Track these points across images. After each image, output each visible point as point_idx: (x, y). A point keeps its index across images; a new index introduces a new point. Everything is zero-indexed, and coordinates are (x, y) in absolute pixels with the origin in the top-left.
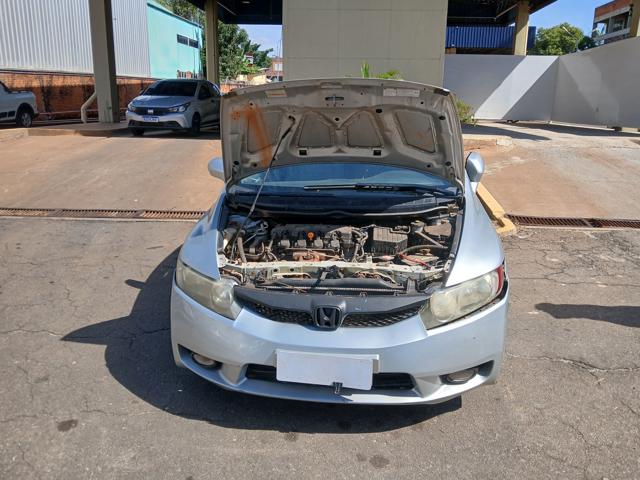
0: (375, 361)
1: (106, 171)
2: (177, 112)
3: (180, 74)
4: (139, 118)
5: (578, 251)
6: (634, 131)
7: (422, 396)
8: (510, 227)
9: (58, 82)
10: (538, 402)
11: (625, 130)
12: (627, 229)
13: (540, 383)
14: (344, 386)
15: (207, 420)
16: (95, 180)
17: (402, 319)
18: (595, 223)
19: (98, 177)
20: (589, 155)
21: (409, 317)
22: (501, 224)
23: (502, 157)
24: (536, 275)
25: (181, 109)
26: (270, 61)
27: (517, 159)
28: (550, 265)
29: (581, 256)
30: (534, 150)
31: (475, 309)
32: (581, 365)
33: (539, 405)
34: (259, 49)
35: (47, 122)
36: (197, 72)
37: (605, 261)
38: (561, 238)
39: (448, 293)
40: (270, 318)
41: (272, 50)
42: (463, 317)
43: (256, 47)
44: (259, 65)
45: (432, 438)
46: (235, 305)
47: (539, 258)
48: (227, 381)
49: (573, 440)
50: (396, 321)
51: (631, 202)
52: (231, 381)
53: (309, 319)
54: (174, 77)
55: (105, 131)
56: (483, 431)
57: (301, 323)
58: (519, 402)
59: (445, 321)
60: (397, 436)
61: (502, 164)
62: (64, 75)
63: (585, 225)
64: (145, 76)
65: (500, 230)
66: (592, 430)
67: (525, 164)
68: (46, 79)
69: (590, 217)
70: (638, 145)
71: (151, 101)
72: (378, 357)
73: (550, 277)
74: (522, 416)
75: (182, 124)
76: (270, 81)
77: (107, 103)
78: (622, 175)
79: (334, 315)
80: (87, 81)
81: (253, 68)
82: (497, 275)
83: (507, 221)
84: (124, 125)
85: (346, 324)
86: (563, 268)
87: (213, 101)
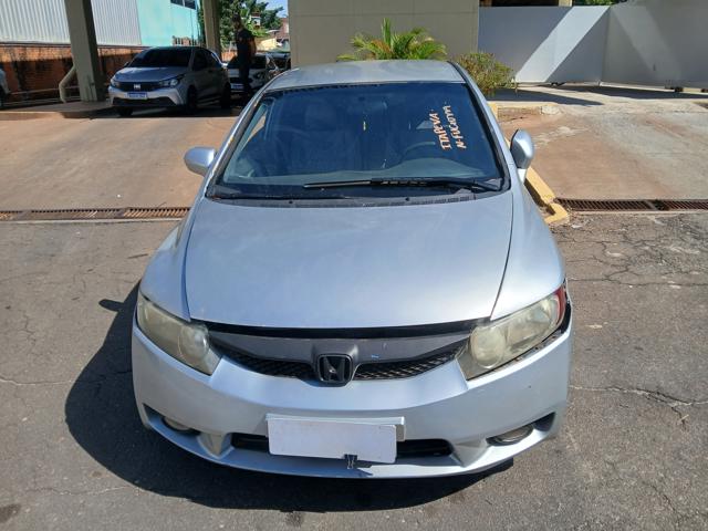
0: (399, 427)
1: (85, 161)
2: (169, 86)
3: (176, 40)
4: (124, 95)
5: (643, 242)
6: (697, 91)
7: (463, 465)
8: (561, 214)
9: (33, 55)
10: (610, 453)
11: (687, 91)
12: (698, 211)
13: (611, 425)
14: (359, 458)
15: (187, 497)
16: (72, 171)
17: (434, 366)
18: (661, 205)
19: (75, 169)
20: (648, 123)
21: (443, 363)
22: (551, 212)
23: (549, 127)
24: (596, 276)
25: (173, 82)
26: (280, 21)
27: (565, 130)
28: (611, 261)
29: (647, 248)
30: (584, 118)
31: (530, 347)
32: (658, 396)
33: (610, 458)
34: (268, 8)
35: (23, 102)
36: (196, 38)
37: (676, 254)
38: (623, 226)
39: (493, 328)
40: (258, 370)
41: (281, 9)
42: (515, 359)
43: (264, 6)
44: (268, 27)
45: (477, 513)
46: (211, 354)
47: (597, 252)
48: (209, 452)
49: (658, 510)
50: (426, 369)
51: (700, 177)
52: (213, 453)
53: (310, 371)
54: (169, 43)
55: (87, 112)
56: (542, 500)
57: (300, 377)
58: (585, 454)
59: (489, 367)
60: (431, 513)
61: (550, 137)
62: (40, 46)
63: (649, 208)
64: (135, 44)
65: (550, 219)
66: (680, 492)
67: (576, 135)
68: (17, 51)
69: (654, 198)
70: (704, 110)
71: (137, 74)
72: (402, 420)
73: (613, 277)
74: (591, 474)
75: (175, 100)
76: (280, 44)
77: (89, 78)
78: (687, 144)
79: (342, 366)
80: (67, 53)
81: (260, 31)
82: (557, 300)
83: (557, 207)
84: (109, 104)
85: (358, 377)
86: (626, 265)
87: (210, 72)
